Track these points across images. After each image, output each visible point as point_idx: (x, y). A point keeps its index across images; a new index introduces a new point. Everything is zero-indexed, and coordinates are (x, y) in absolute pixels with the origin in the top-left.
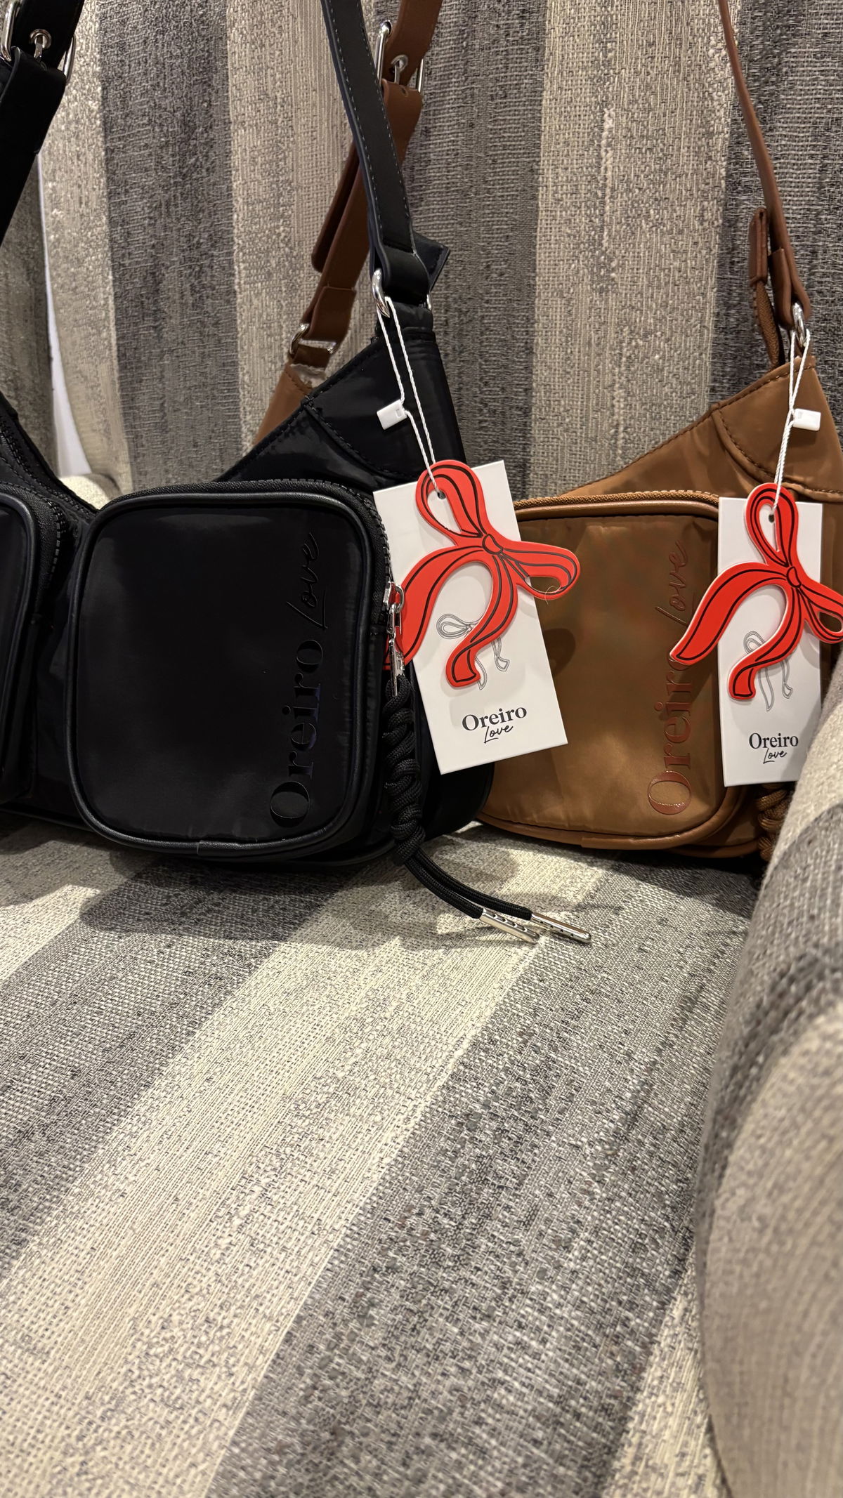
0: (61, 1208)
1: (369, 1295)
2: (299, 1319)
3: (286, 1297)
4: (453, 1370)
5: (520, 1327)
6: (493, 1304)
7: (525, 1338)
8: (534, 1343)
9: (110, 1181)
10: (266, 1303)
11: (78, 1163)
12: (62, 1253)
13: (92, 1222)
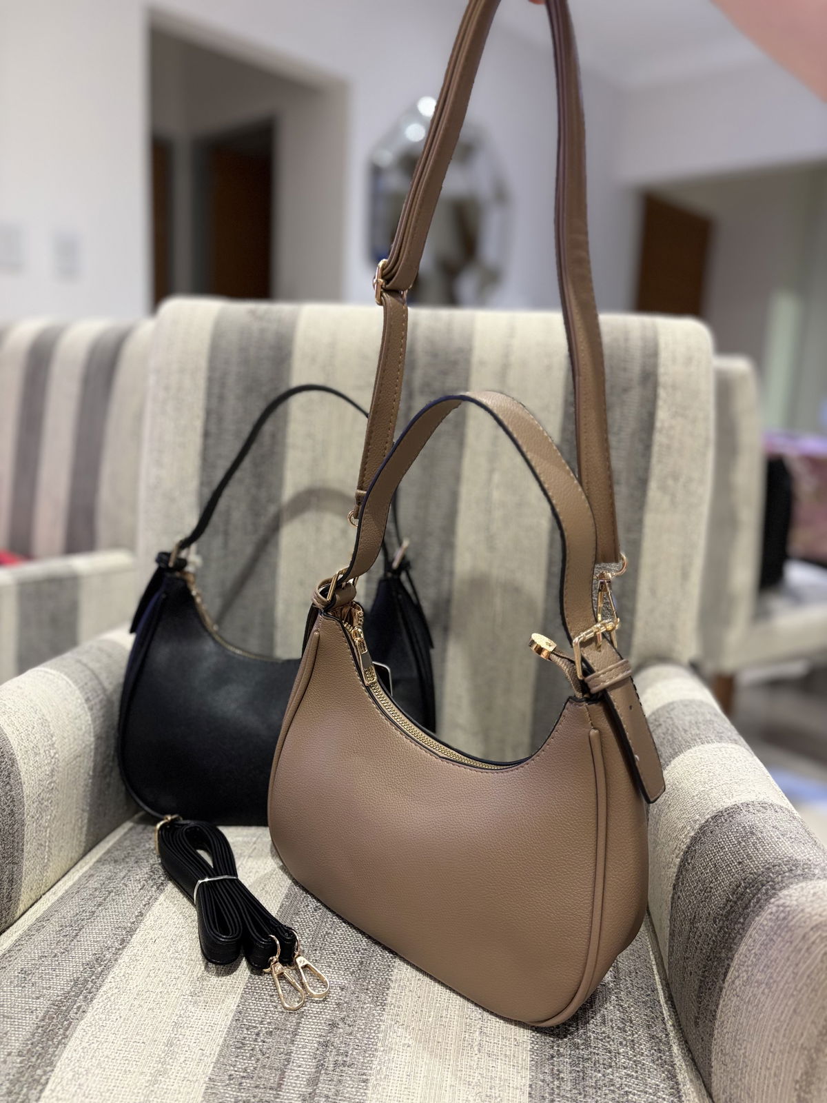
0: (378, 1059)
1: (556, 1069)
2: (530, 1086)
3: (519, 1078)
4: (607, 1092)
5: (625, 1068)
6: (610, 1061)
7: (629, 1072)
8: (633, 1073)
9: (398, 1040)
10: (511, 1082)
11: (374, 1035)
12: (392, 1081)
13: (399, 1063)
